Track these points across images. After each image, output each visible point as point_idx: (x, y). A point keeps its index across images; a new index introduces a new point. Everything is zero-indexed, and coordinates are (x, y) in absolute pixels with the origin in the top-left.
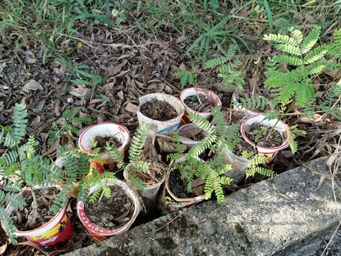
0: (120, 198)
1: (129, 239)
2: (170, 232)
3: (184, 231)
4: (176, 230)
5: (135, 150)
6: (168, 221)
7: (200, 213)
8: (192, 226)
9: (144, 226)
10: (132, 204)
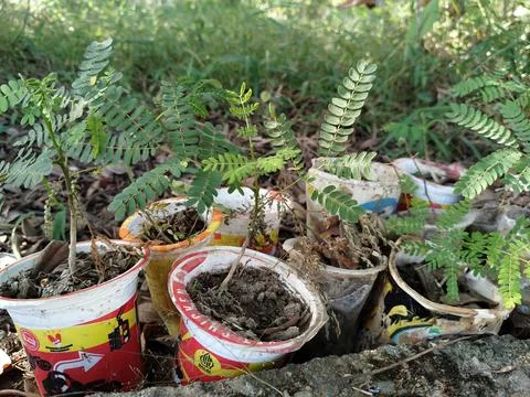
0: (273, 295)
1: (298, 384)
2: (414, 383)
3: (457, 386)
4: (431, 379)
5: (334, 130)
6: (403, 356)
7: (490, 353)
8: (477, 378)
9: (339, 361)
10: (304, 308)
